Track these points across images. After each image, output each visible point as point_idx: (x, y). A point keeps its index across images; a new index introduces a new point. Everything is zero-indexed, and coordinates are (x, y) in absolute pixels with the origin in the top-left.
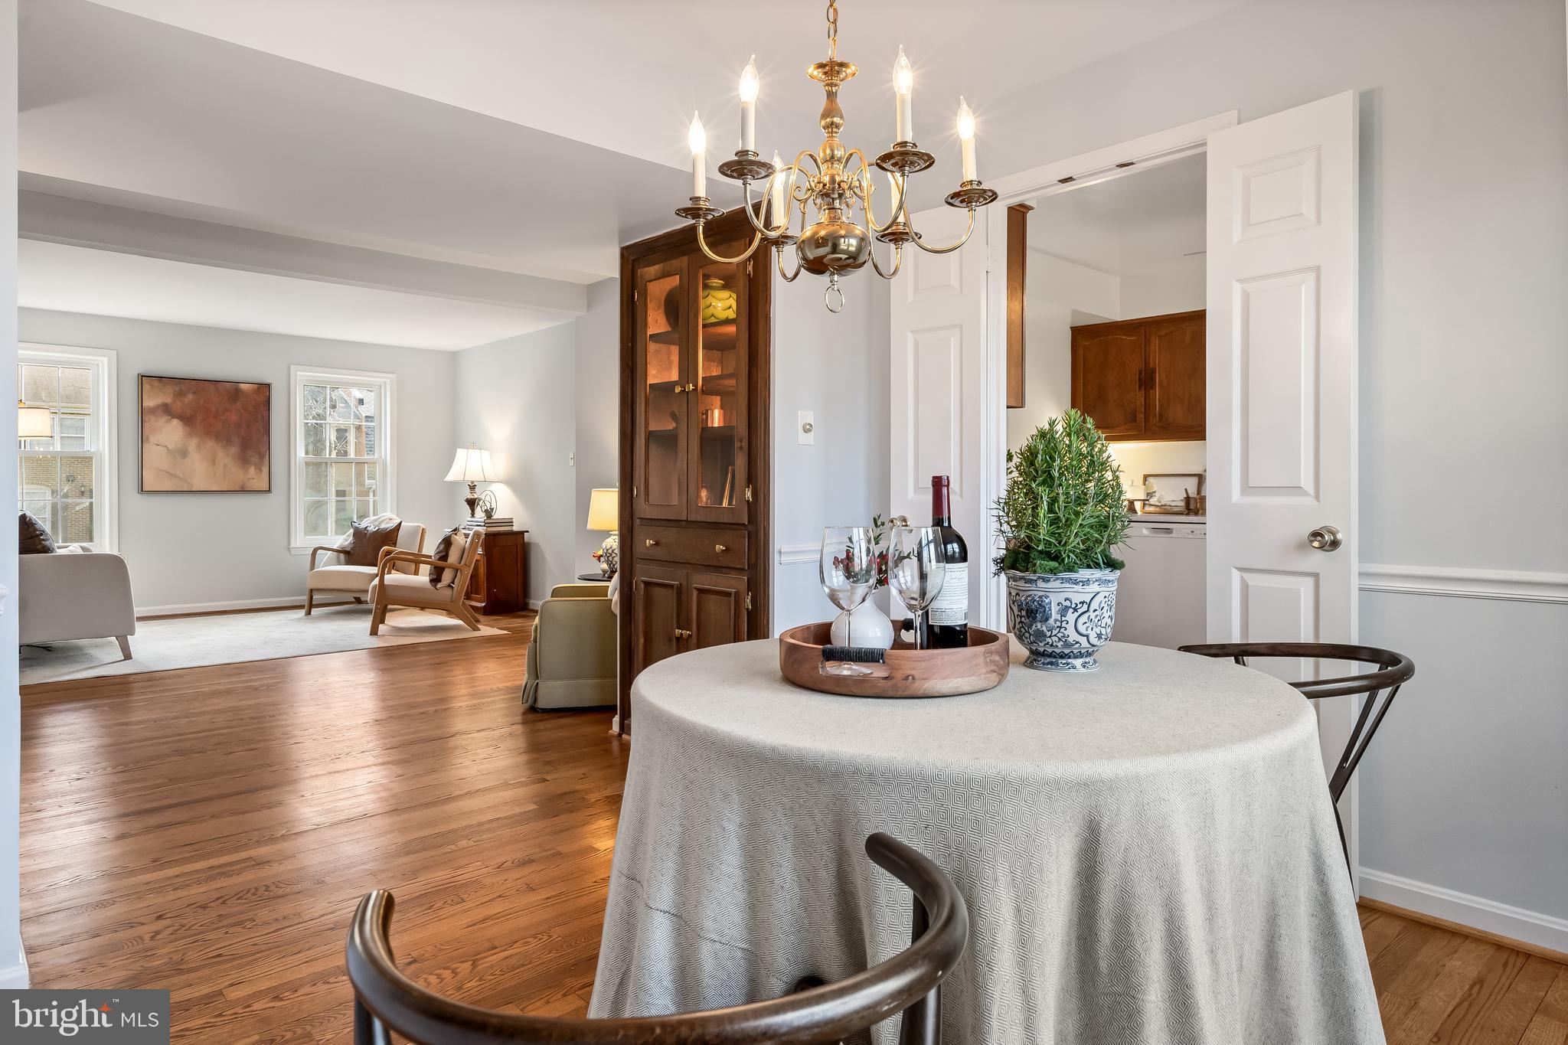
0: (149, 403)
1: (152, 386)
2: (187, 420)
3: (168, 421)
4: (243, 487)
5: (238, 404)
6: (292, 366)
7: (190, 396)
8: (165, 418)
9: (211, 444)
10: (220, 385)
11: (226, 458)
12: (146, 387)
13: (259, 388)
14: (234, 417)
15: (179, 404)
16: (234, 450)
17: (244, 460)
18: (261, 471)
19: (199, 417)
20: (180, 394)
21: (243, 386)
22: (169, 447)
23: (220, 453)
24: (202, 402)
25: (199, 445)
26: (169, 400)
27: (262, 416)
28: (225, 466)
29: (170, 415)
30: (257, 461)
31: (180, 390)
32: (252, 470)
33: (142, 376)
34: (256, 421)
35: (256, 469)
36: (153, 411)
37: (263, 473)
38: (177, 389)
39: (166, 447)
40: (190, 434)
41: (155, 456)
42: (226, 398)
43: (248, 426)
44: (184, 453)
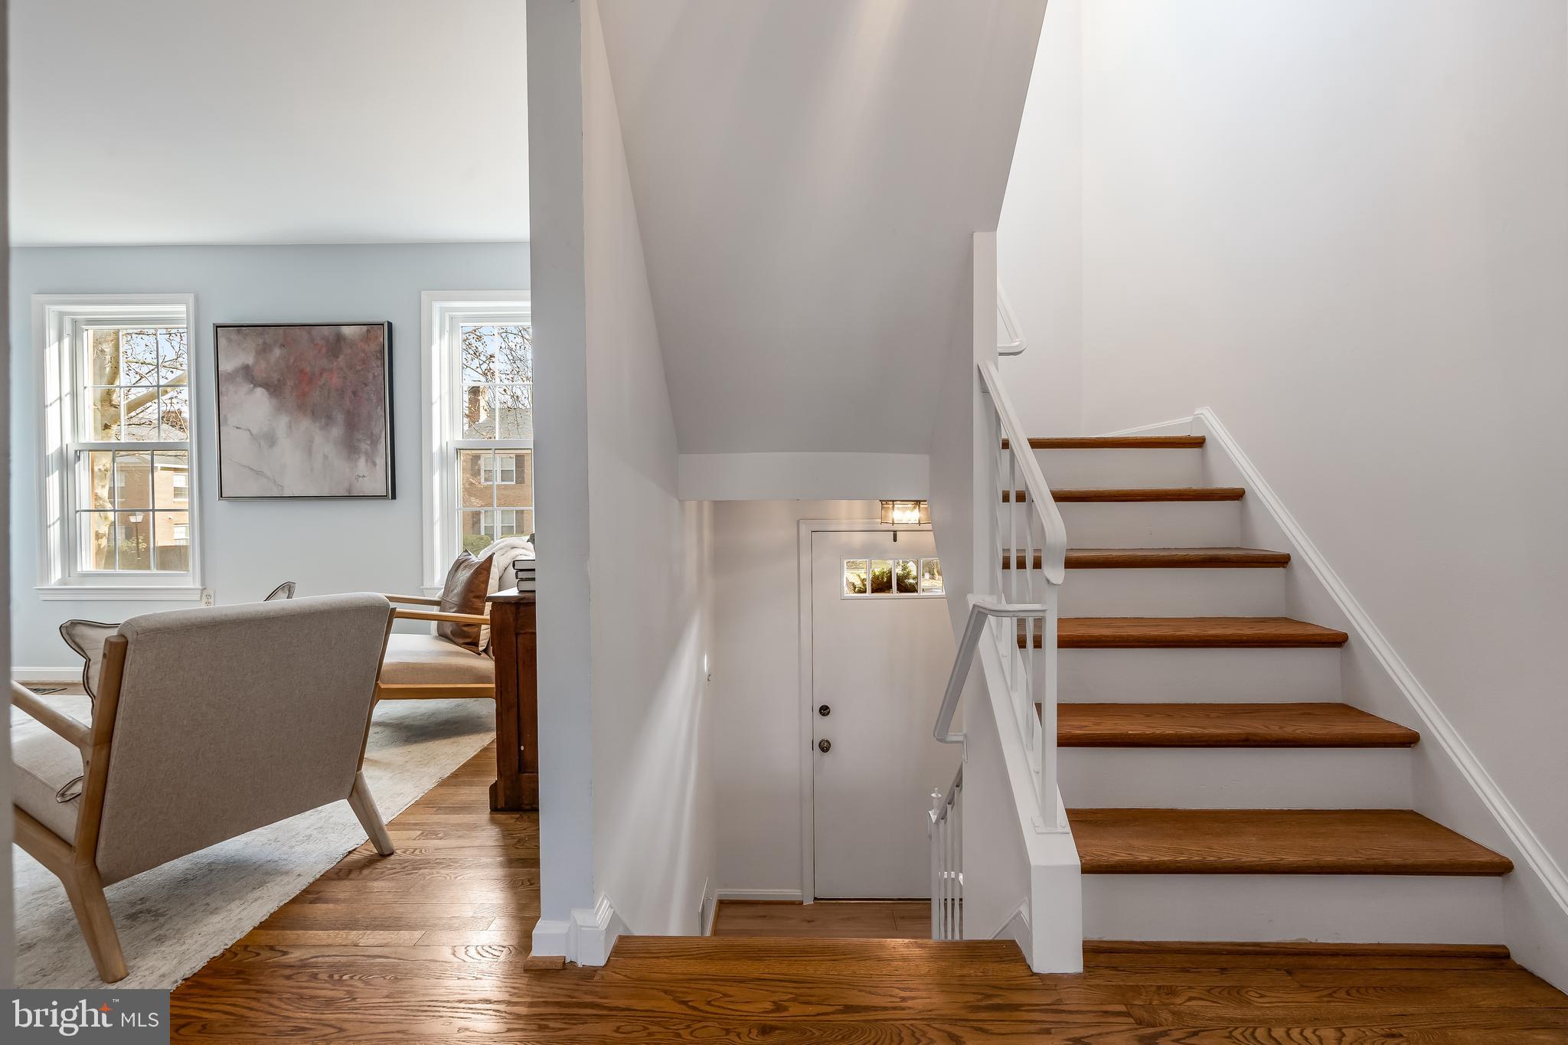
0: (226, 366)
1: (230, 340)
2: (274, 388)
3: (251, 391)
4: (349, 490)
5: (340, 359)
6: (422, 292)
7: (277, 352)
8: (247, 386)
9: (305, 424)
10: (316, 330)
11: (326, 442)
12: (222, 342)
13: (368, 331)
14: (336, 381)
15: (263, 365)
16: (337, 431)
17: (350, 447)
18: (375, 464)
19: (290, 383)
20: (264, 350)
21: (347, 331)
22: (255, 431)
23: (318, 437)
24: (292, 360)
25: (290, 427)
26: (250, 360)
27: (374, 376)
28: (326, 457)
29: (252, 382)
30: (369, 447)
31: (265, 343)
32: (362, 462)
33: (217, 327)
34: (366, 385)
35: (367, 461)
36: (232, 377)
37: (377, 467)
38: (260, 341)
39: (249, 430)
40: (279, 409)
41: (237, 443)
42: (324, 350)
43: (354, 393)
44: (271, 440)
